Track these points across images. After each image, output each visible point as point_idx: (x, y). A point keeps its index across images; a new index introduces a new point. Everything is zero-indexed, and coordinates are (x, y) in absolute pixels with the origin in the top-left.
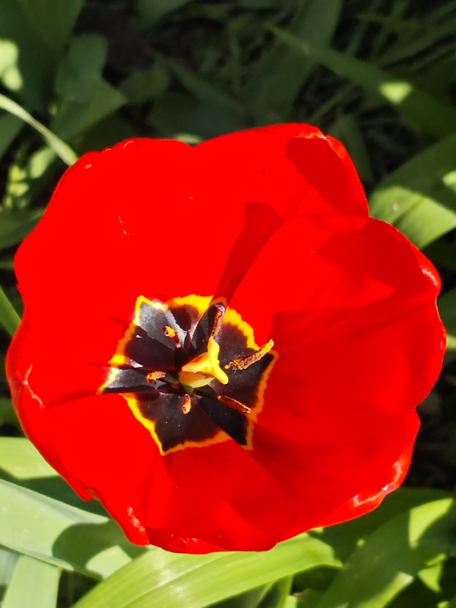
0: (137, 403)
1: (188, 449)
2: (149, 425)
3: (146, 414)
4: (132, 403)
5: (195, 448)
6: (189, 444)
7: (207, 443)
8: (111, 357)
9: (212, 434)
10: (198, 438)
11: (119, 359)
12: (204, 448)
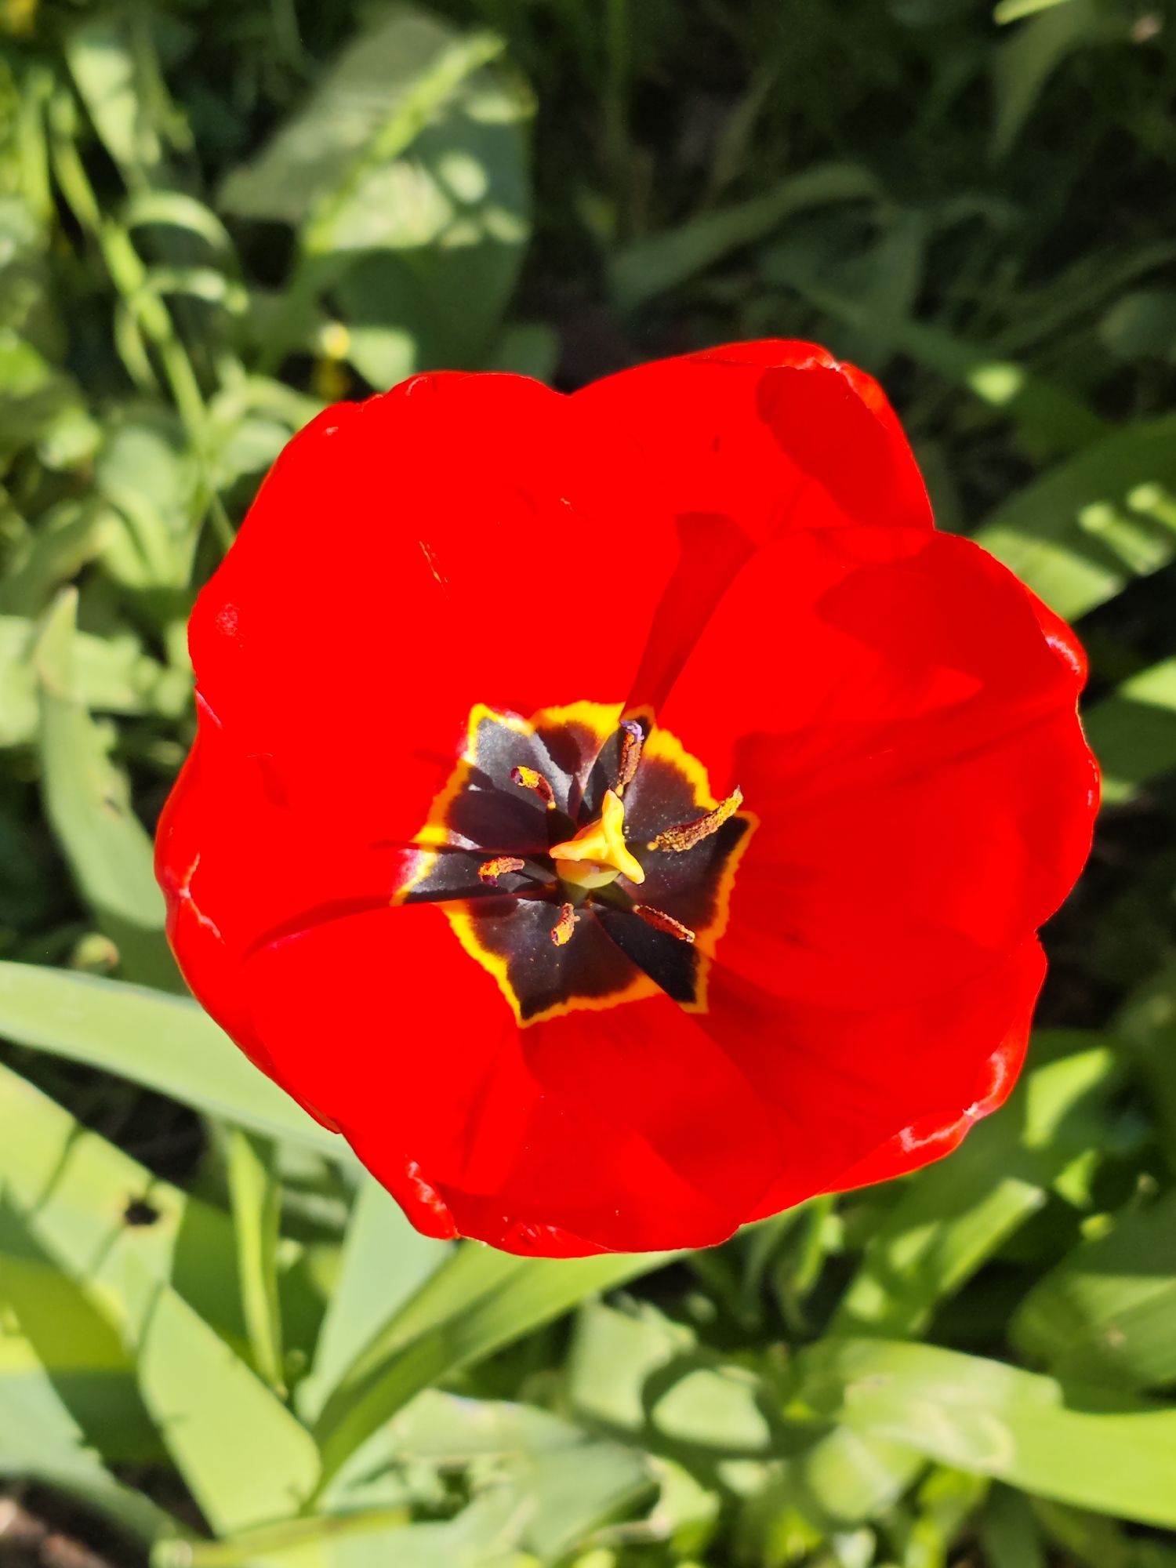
0: (470, 920)
1: (575, 1014)
2: (496, 966)
3: (490, 943)
4: (461, 923)
5: (588, 1012)
6: (577, 1004)
7: (613, 1001)
8: (417, 830)
9: (622, 984)
10: (594, 992)
11: (433, 833)
12: (607, 1012)
